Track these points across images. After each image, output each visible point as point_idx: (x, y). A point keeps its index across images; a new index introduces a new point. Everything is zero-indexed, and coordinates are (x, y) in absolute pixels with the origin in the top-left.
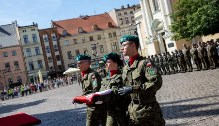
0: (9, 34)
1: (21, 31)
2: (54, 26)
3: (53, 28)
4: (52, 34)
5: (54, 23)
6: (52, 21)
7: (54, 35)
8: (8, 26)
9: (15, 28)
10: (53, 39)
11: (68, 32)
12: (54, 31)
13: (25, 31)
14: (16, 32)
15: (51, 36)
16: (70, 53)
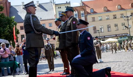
0: (46, 10)
1: (57, 7)
2: (83, 5)
3: (82, 6)
4: (81, 11)
5: (83, 3)
6: (81, 1)
7: (83, 12)
8: (47, 4)
9: (52, 6)
10: (81, 16)
11: (95, 10)
12: (84, 9)
13: (60, 7)
14: (52, 8)
15: (80, 13)
16: (95, 28)
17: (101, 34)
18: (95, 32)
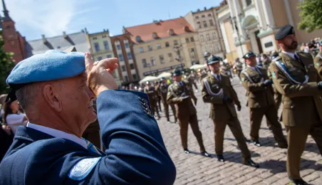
1: (91, 38)
4: (124, 41)
5: (125, 29)
6: (123, 27)
7: (127, 41)
10: (126, 46)
12: (127, 38)
13: (96, 38)
16: (144, 61)
17: (154, 68)
18: (145, 66)
